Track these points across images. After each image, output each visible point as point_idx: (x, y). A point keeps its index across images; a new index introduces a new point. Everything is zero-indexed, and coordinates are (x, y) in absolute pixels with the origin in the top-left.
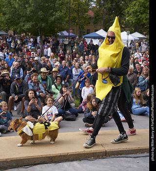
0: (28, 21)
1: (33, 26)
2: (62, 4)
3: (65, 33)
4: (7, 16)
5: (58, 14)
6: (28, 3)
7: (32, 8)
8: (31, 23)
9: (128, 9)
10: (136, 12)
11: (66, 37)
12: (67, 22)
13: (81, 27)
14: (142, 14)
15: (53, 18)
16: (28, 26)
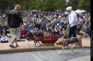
0: (45, 7)
1: (47, 8)
2: (57, 1)
3: (58, 10)
4: (39, 5)
5: (55, 4)
6: (45, 1)
7: (47, 2)
8: (46, 7)
9: (80, 2)
10: (83, 2)
11: (58, 12)
12: (58, 7)
13: (63, 9)
14: (85, 3)
15: (54, 6)
16: (45, 8)
